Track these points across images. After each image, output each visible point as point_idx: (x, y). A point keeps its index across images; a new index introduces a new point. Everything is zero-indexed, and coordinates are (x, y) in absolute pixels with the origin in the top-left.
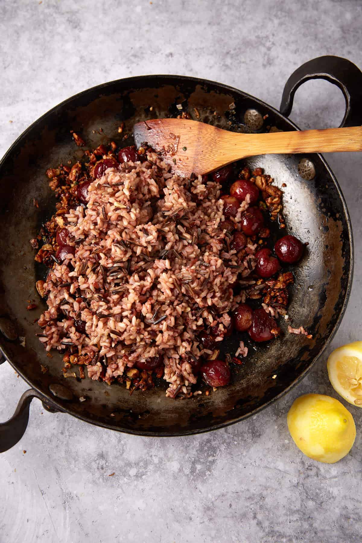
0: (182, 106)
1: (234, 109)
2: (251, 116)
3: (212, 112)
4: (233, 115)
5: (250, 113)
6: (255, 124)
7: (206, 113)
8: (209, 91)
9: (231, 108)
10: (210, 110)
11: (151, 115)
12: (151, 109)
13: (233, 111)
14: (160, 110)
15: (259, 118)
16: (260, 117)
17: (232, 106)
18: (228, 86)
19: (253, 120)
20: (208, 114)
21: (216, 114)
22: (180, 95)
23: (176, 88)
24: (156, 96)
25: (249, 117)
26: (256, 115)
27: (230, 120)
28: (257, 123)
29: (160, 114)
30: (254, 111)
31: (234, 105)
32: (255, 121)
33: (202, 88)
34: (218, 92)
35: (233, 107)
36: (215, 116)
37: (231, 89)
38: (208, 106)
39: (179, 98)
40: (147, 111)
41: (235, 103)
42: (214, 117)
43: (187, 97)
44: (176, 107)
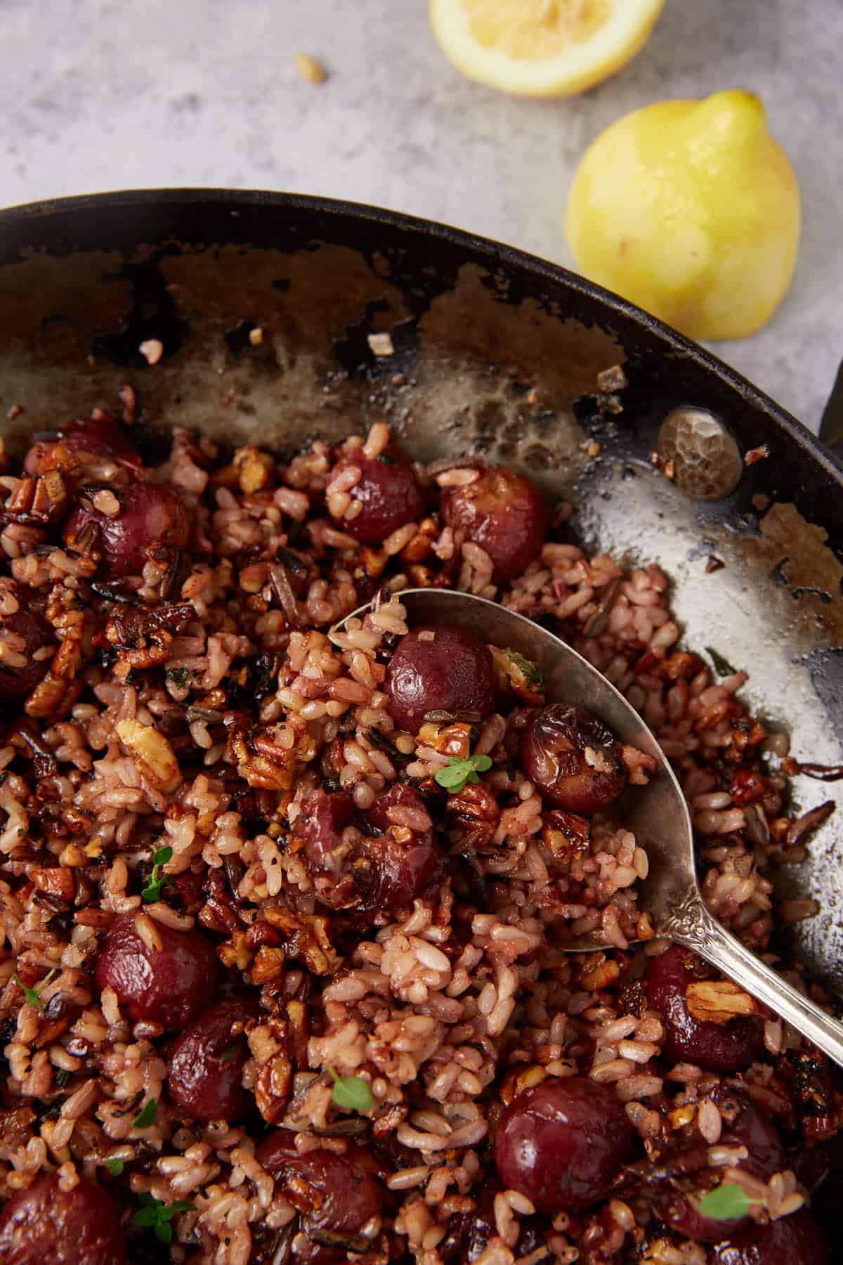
0: (395, 342)
1: (616, 393)
2: (688, 436)
3: (518, 389)
4: (609, 416)
5: (689, 426)
6: (703, 479)
7: (494, 386)
8: (515, 298)
9: (604, 386)
10: (513, 377)
11: (255, 361)
12: (256, 334)
13: (614, 400)
14: (296, 342)
15: (724, 455)
16: (733, 450)
17: (613, 377)
18: (601, 290)
19: (695, 456)
20: (499, 395)
21: (537, 396)
22: (391, 294)
23: (370, 262)
24: (282, 285)
25: (679, 440)
26: (715, 437)
27: (592, 435)
28: (711, 475)
29: (292, 363)
30: (707, 418)
31: (620, 376)
32: (706, 465)
33: (488, 282)
34: (554, 305)
35: (615, 386)
36: (530, 406)
37: (616, 306)
38: (506, 362)
39: (383, 306)
40: (236, 344)
41: (626, 368)
42: (524, 410)
43: (420, 307)
44: (366, 343)
